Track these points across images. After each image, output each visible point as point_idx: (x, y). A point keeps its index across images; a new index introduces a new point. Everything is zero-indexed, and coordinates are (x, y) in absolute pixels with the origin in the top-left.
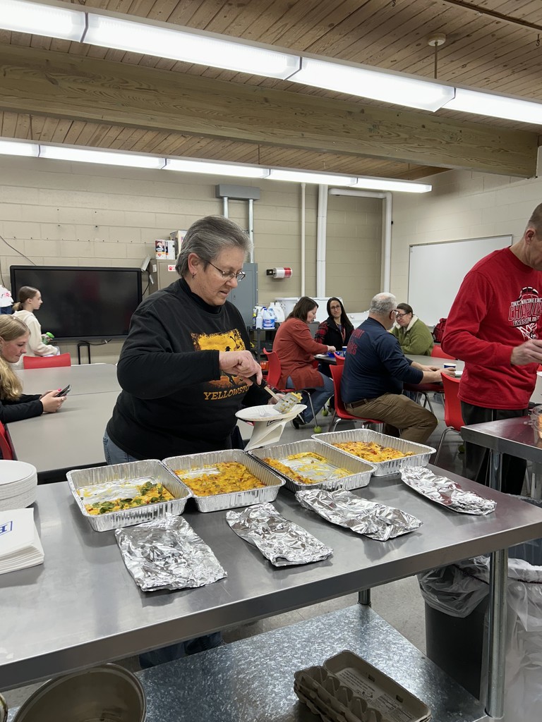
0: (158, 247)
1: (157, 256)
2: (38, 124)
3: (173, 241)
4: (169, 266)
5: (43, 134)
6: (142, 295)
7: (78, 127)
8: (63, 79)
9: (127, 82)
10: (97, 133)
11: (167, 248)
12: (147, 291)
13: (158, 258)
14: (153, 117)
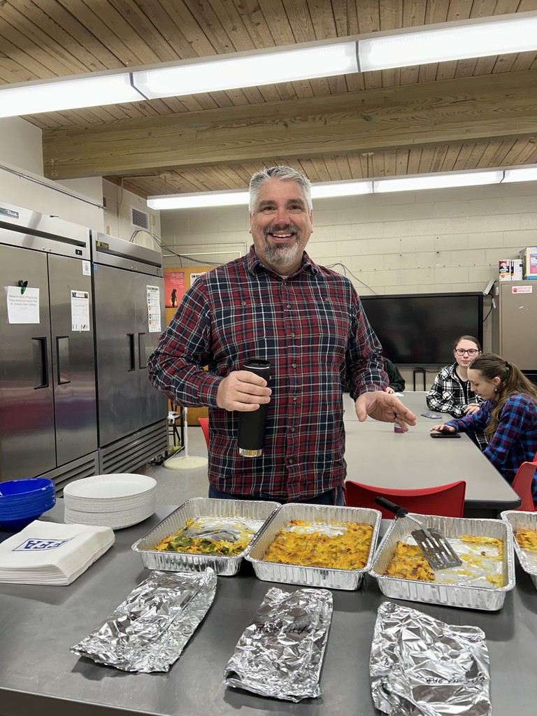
0: (501, 268)
1: (500, 277)
2: (379, 162)
3: (521, 260)
4: (513, 288)
5: (386, 170)
6: (483, 321)
7: (415, 157)
8: (377, 114)
9: (442, 99)
10: (436, 158)
11: (512, 268)
12: (490, 317)
13: (502, 279)
14: (467, 128)
